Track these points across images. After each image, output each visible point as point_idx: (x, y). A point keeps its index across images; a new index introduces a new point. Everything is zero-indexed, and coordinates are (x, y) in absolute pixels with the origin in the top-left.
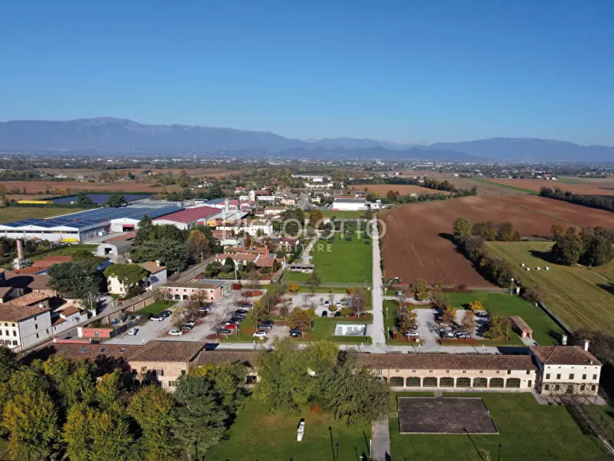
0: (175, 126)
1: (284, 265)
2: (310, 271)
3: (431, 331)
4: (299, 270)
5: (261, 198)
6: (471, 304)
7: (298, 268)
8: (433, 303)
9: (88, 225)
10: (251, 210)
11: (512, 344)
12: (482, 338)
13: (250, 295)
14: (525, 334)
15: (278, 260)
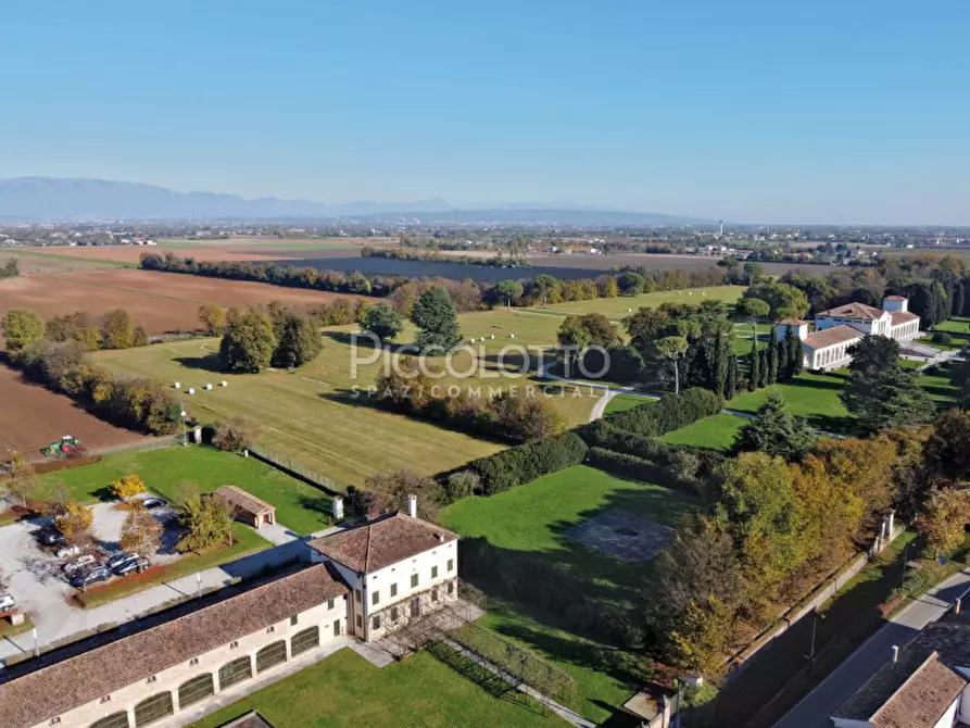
3: (42, 579)
6: (118, 485)
8: (15, 509)
11: (245, 548)
12: (176, 557)
14: (260, 520)
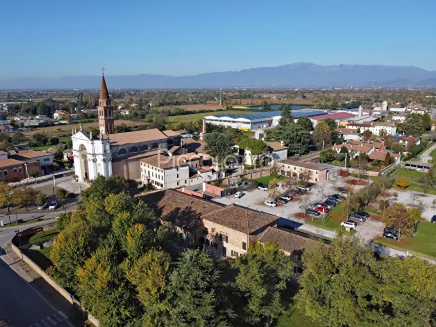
0: (341, 66)
1: (398, 161)
2: (426, 170)
4: (413, 168)
5: (392, 110)
7: (412, 166)
9: (258, 118)
10: (380, 117)
13: (353, 182)
15: (392, 155)
